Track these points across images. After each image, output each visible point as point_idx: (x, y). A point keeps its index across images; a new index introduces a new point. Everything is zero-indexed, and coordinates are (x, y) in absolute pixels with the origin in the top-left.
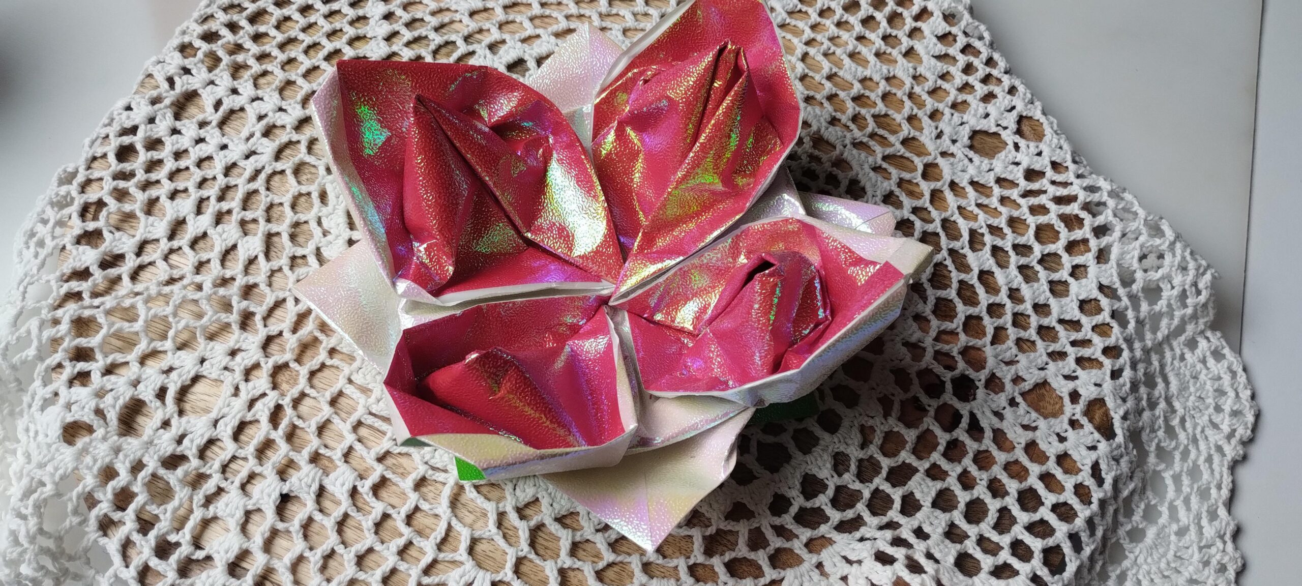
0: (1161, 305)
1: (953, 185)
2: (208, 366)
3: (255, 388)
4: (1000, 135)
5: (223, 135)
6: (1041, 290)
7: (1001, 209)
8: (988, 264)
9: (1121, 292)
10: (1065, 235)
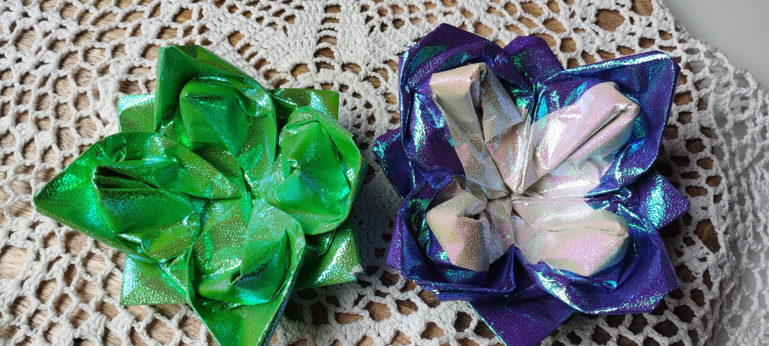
0: (747, 139)
1: (584, 54)
2: (14, 238)
3: (51, 253)
4: (618, 12)
5: (18, 50)
9: (718, 131)
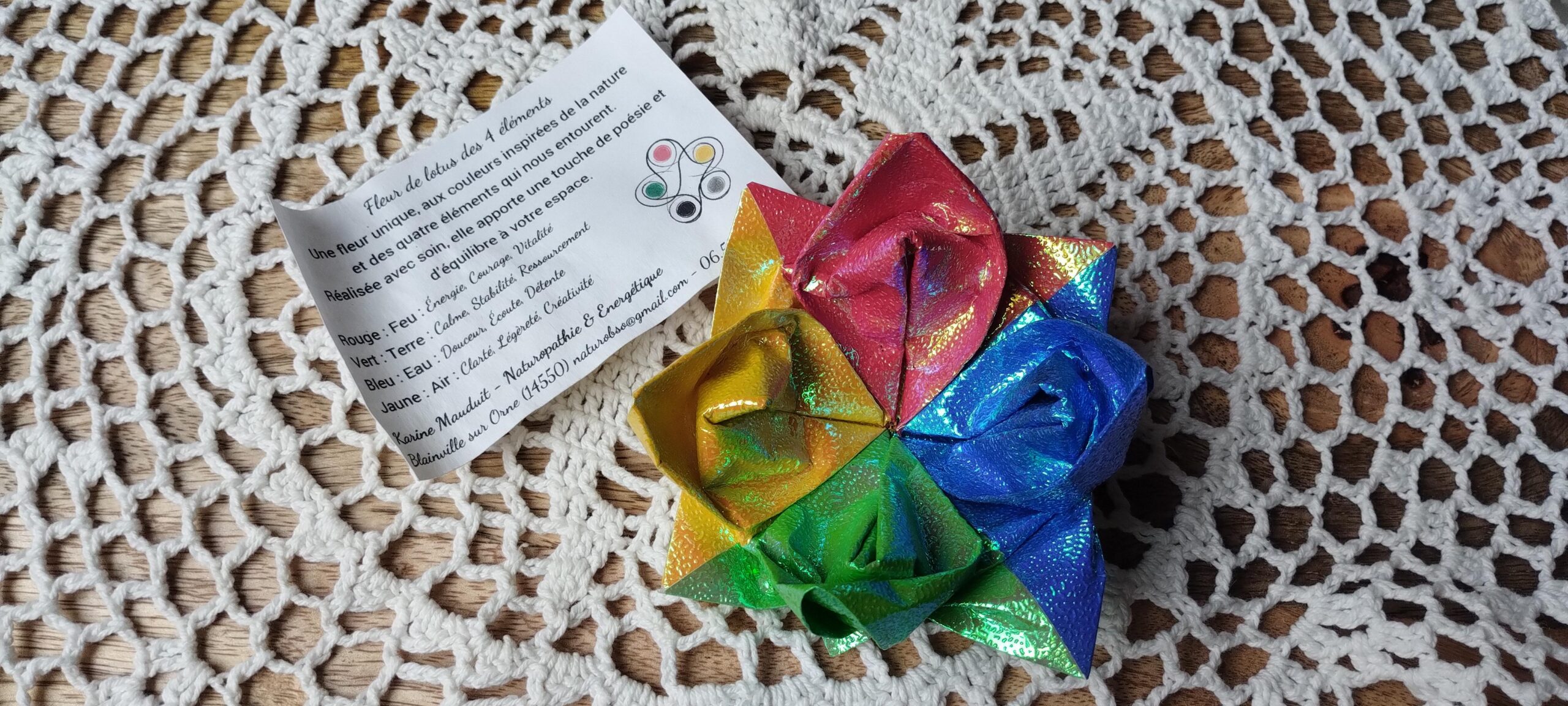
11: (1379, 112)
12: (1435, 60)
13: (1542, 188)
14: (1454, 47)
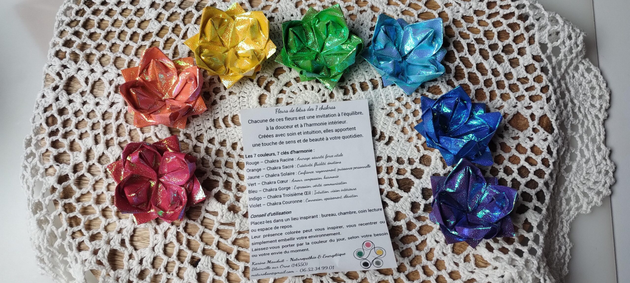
0: (561, 56)
1: (454, 21)
6: (506, 66)
7: (480, 28)
8: (479, 60)
9: (543, 57)
10: (512, 35)
11: (485, 79)
12: (503, 64)
13: (530, 104)
14: (510, 60)
